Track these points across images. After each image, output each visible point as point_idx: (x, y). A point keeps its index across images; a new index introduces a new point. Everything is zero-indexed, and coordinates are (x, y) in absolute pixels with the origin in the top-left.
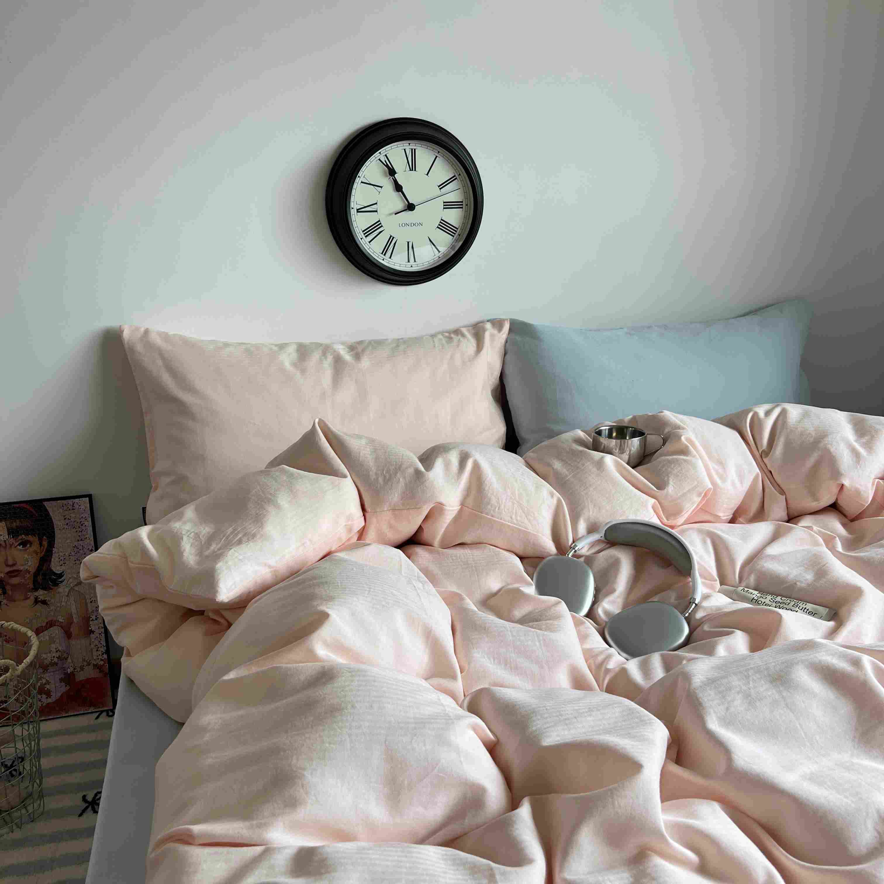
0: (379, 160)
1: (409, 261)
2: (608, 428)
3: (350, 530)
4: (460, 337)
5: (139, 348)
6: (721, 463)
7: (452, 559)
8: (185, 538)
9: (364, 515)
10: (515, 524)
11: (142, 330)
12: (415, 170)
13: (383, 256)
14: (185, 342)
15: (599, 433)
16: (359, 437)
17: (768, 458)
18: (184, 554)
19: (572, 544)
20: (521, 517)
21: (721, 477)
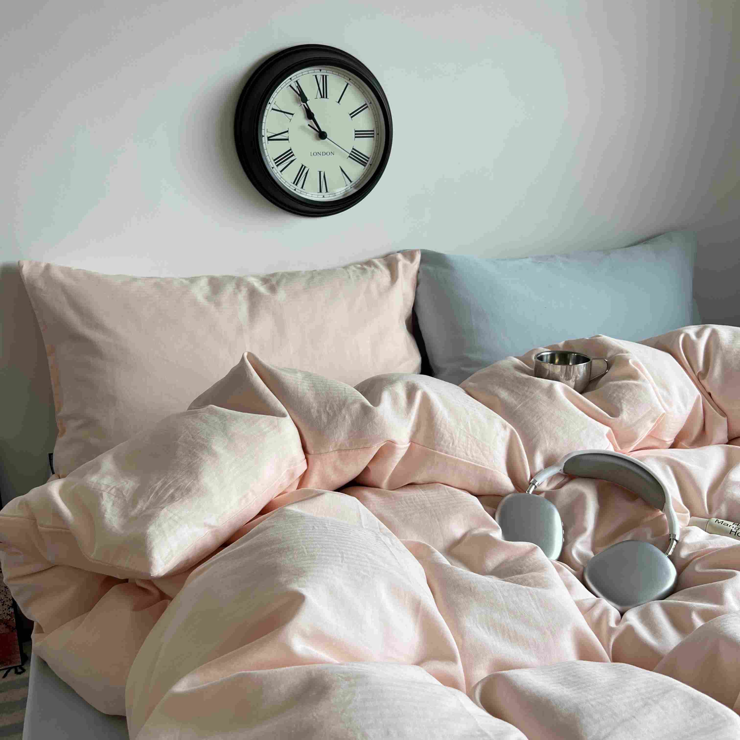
0: (290, 86)
1: (321, 191)
2: (549, 353)
3: (292, 475)
4: (373, 268)
5: (40, 284)
6: (665, 386)
7: (407, 503)
8: (105, 495)
9: (306, 458)
10: (470, 460)
11: (43, 265)
12: (326, 97)
13: (295, 186)
14: (89, 276)
15: (541, 358)
16: (295, 371)
17: (705, 380)
18: (105, 515)
19: (530, 480)
20: (476, 452)
21: (667, 401)
